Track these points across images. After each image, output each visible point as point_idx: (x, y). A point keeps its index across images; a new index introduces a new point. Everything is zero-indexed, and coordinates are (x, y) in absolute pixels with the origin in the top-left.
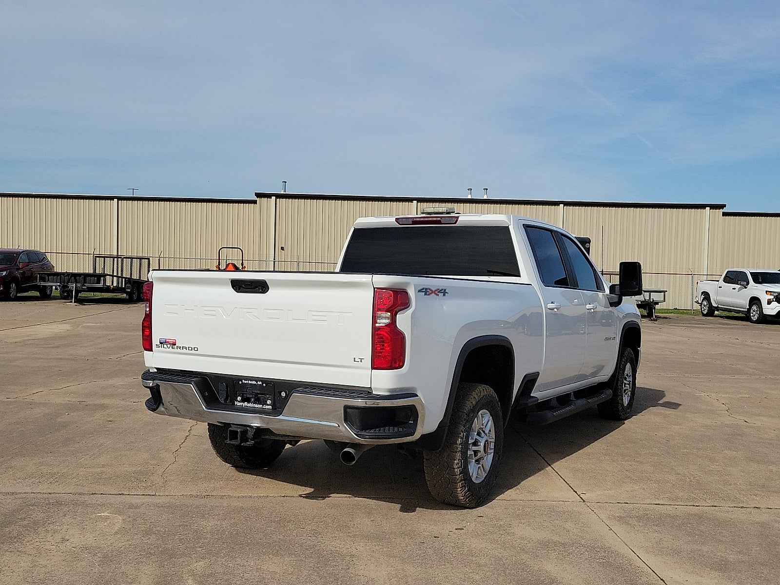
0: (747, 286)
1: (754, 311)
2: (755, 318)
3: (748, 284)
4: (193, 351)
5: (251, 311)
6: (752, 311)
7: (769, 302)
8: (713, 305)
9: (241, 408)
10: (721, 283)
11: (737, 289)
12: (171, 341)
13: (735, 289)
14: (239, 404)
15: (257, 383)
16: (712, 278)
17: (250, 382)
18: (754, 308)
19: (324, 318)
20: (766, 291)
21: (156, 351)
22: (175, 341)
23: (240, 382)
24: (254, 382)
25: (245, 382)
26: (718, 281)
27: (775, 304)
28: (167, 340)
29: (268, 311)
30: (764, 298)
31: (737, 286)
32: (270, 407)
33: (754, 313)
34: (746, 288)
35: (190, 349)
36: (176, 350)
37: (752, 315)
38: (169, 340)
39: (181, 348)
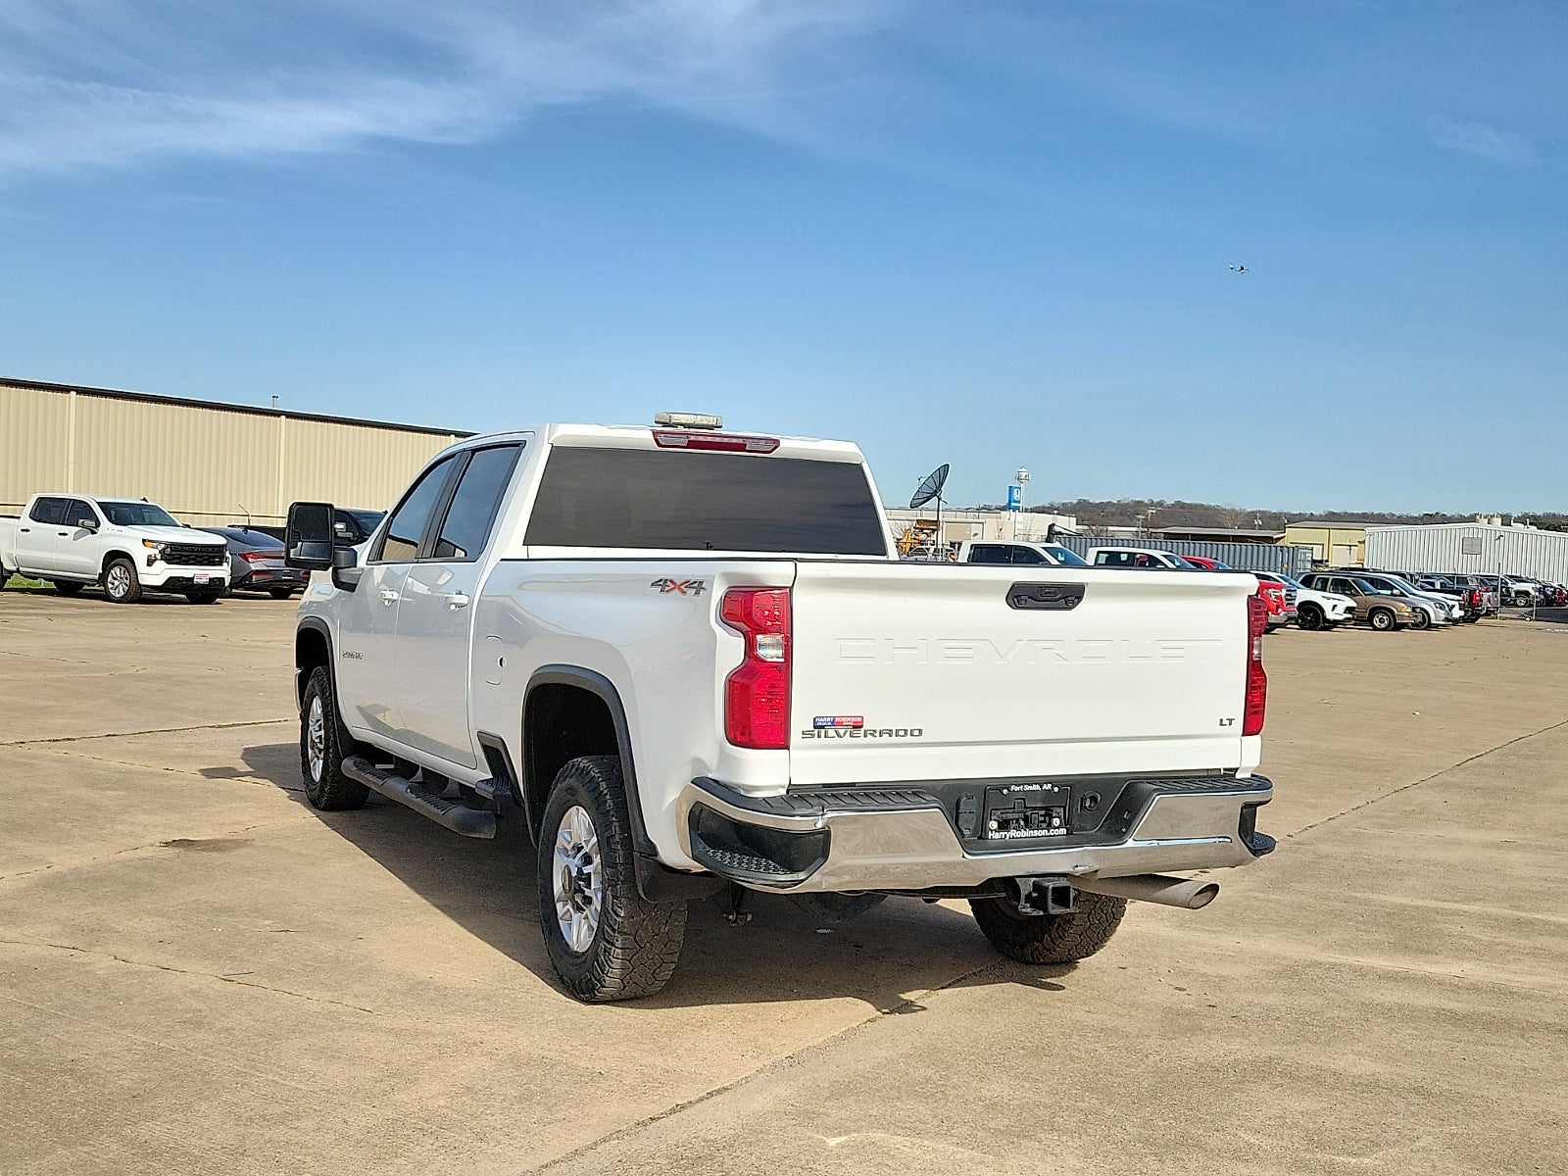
0: (95, 530)
1: (115, 579)
2: (119, 593)
3: (98, 524)
4: (909, 739)
5: (1051, 645)
6: (110, 579)
7: (150, 562)
8: (5, 566)
9: (1002, 843)
10: (26, 521)
11: (71, 536)
12: (849, 719)
13: (65, 534)
14: (997, 836)
15: (1041, 787)
16: (6, 511)
17: (1027, 788)
18: (116, 572)
19: (1181, 652)
20: (144, 541)
21: (800, 748)
22: (860, 719)
23: (1005, 791)
24: (1036, 787)
25: (1017, 788)
26: (19, 518)
27: (160, 565)
28: (837, 719)
29: (1086, 644)
30: (140, 554)
31: (71, 530)
32: (1063, 831)
33: (116, 583)
34: (93, 533)
35: (902, 733)
36: (862, 740)
37: (110, 586)
38: (844, 719)
39: (877, 734)
